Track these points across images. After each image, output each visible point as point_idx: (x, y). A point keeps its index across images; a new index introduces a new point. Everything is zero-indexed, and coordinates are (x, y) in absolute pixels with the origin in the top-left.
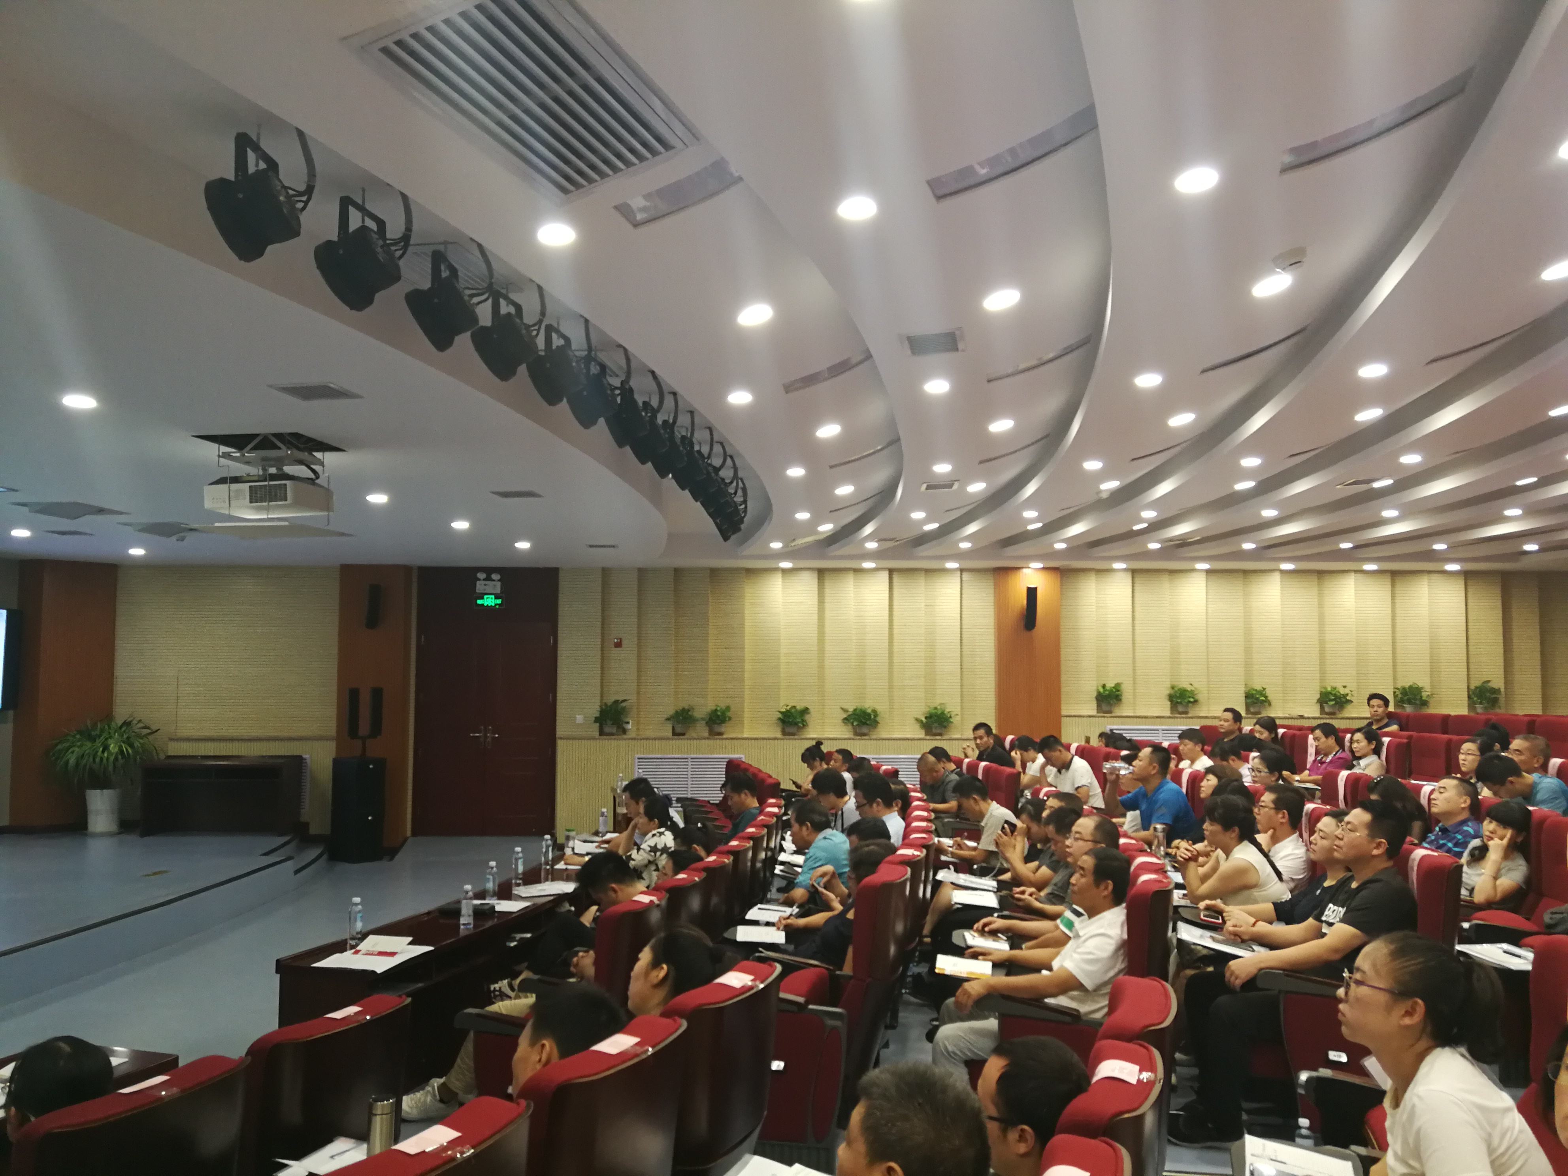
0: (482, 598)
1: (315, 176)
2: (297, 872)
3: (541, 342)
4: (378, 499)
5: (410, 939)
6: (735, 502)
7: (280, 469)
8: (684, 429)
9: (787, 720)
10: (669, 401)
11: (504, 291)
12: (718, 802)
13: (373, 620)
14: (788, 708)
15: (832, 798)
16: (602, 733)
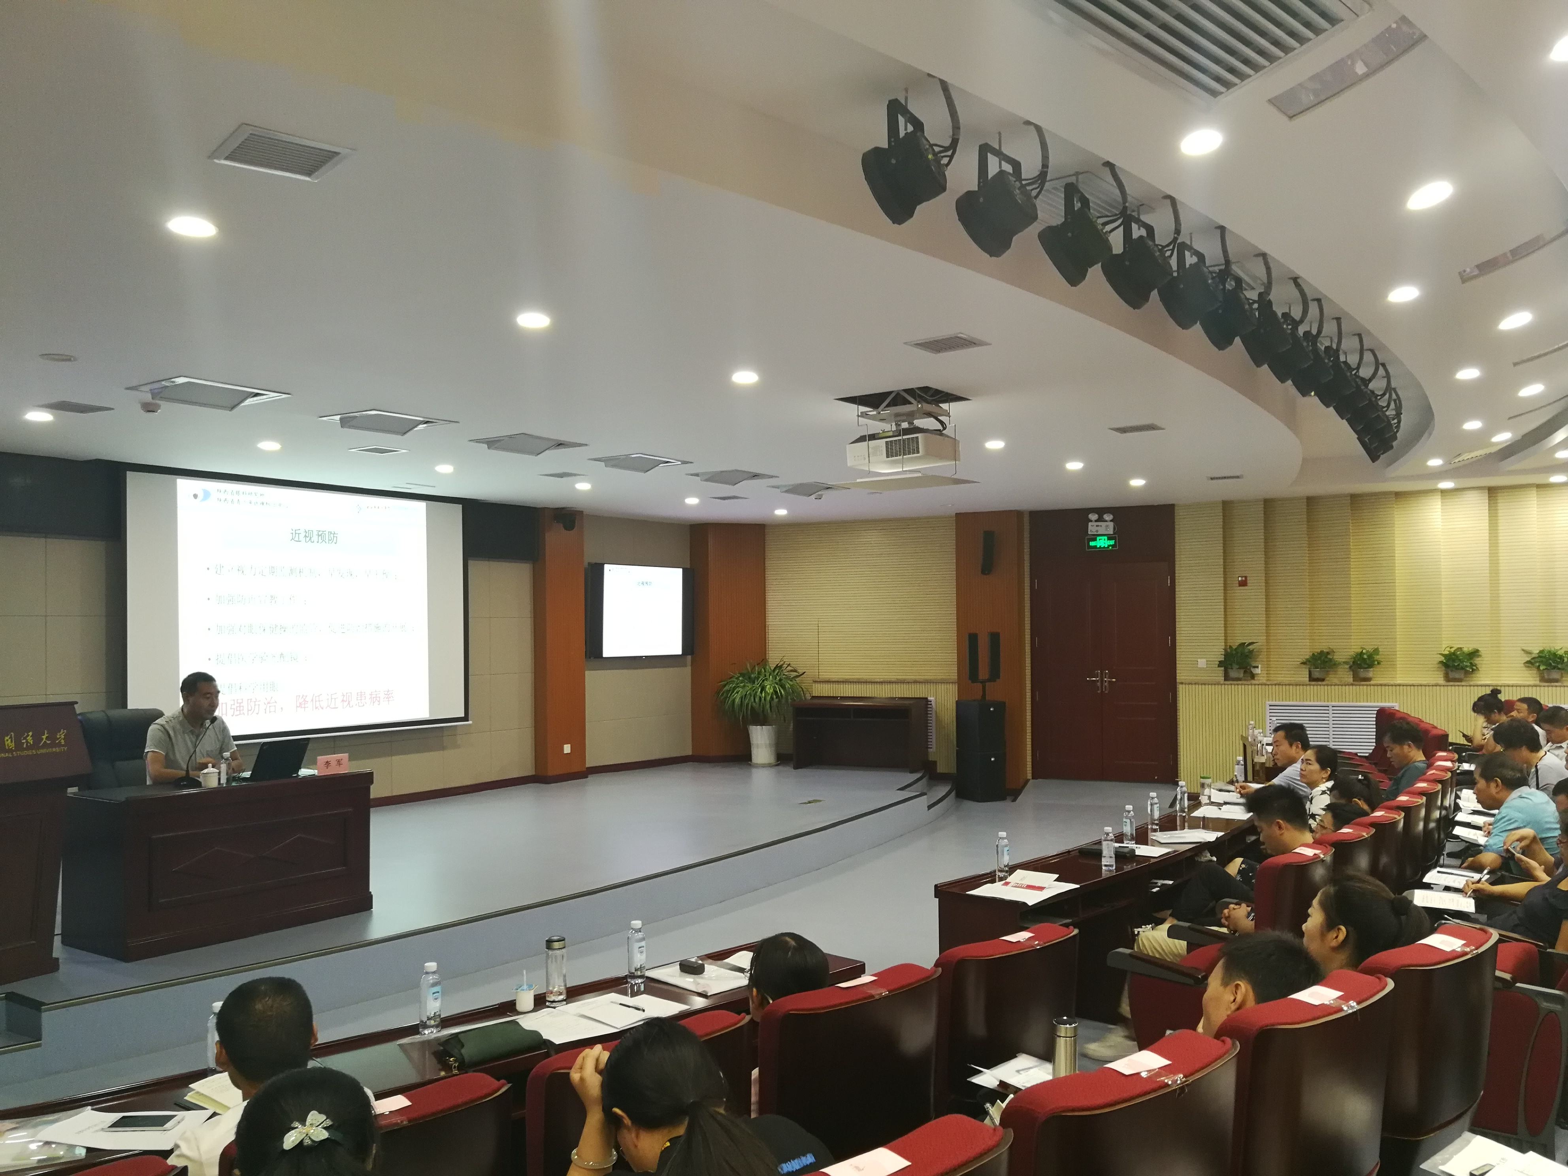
0: (1095, 540)
1: (959, 128)
2: (930, 807)
3: (1174, 262)
4: (995, 445)
5: (1056, 876)
6: (1387, 417)
7: (911, 423)
8: (1329, 339)
9: (1450, 663)
10: (1313, 309)
11: (1135, 214)
12: (1367, 755)
13: (987, 568)
14: (1452, 650)
15: (1524, 752)
16: (1227, 678)
